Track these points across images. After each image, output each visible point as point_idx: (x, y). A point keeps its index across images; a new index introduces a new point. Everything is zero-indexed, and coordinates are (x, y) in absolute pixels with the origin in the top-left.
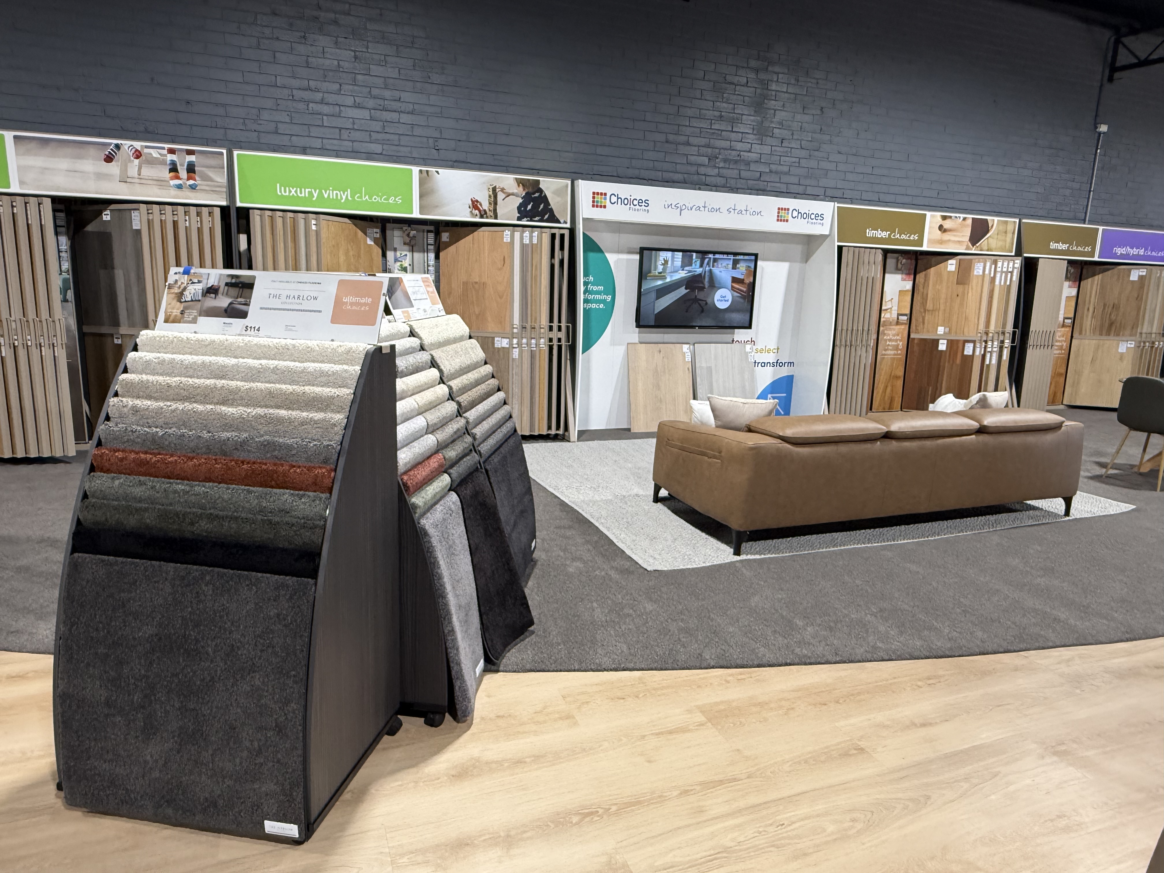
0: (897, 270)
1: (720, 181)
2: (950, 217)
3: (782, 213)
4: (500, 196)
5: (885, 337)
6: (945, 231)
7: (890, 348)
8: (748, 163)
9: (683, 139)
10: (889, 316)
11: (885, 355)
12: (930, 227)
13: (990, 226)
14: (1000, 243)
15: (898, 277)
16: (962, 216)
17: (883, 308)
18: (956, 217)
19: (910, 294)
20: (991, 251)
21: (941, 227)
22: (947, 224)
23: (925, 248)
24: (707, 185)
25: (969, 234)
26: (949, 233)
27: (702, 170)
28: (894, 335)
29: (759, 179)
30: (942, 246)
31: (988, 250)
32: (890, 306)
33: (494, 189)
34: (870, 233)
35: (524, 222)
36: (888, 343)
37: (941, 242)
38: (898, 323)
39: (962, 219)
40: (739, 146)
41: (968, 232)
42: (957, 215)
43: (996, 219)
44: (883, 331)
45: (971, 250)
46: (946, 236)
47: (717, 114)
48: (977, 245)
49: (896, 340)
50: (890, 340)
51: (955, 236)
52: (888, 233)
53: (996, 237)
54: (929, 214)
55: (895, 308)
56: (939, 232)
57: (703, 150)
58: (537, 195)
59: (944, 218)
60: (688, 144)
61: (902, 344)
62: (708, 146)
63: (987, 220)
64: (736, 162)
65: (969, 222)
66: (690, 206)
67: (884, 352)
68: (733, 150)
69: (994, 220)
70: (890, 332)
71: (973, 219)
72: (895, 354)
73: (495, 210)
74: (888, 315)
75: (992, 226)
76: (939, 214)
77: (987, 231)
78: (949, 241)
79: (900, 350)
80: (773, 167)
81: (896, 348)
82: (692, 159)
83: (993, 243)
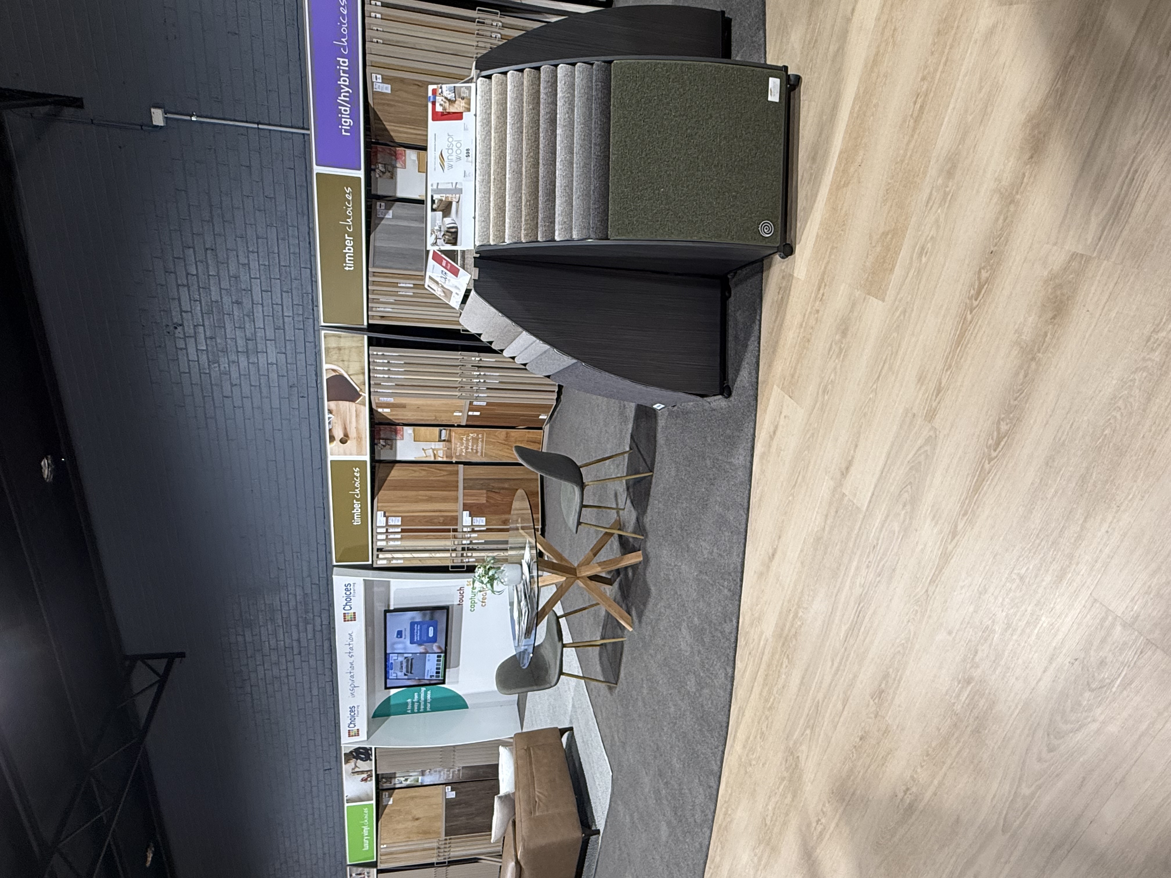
0: (392, 447)
1: (325, 615)
2: (330, 430)
3: (348, 618)
4: (357, 770)
5: (463, 454)
6: (346, 435)
7: (474, 448)
8: (305, 595)
9: (295, 644)
10: (442, 451)
11: (482, 453)
12: (345, 454)
13: (334, 374)
14: (354, 356)
15: (399, 444)
16: (327, 416)
17: (432, 459)
18: (329, 423)
19: (417, 428)
20: (364, 369)
21: (343, 441)
22: (339, 434)
23: (367, 458)
24: (329, 623)
25: (346, 404)
26: (348, 430)
27: (318, 628)
28: (462, 444)
29: (319, 585)
30: (363, 436)
31: (364, 373)
32: (431, 450)
33: (353, 773)
34: (357, 521)
35: (373, 758)
36: (470, 450)
37: (359, 438)
38: (449, 441)
39: (330, 415)
40: (292, 603)
41: (344, 405)
42: (327, 422)
43: (325, 366)
44: (457, 457)
45: (365, 397)
46: (352, 433)
47: (269, 623)
48: (358, 389)
49: (467, 440)
50: (467, 448)
51: (350, 422)
52: (355, 502)
53: (346, 363)
54: (330, 458)
55: (433, 445)
56: (349, 442)
57: (301, 628)
58: (354, 754)
59: (332, 438)
60: (299, 641)
61: (472, 434)
62: (297, 626)
63: (327, 380)
64: (306, 604)
65: (333, 404)
66: (351, 682)
67: (479, 454)
68: (297, 607)
69: (328, 369)
70: (459, 449)
71: (328, 401)
72: (482, 441)
73: (367, 771)
74: (440, 453)
75: (334, 370)
76: (329, 446)
77: (341, 376)
78: (356, 428)
79: (478, 435)
80: (305, 574)
81: (475, 440)
82: (310, 636)
83: (354, 367)
